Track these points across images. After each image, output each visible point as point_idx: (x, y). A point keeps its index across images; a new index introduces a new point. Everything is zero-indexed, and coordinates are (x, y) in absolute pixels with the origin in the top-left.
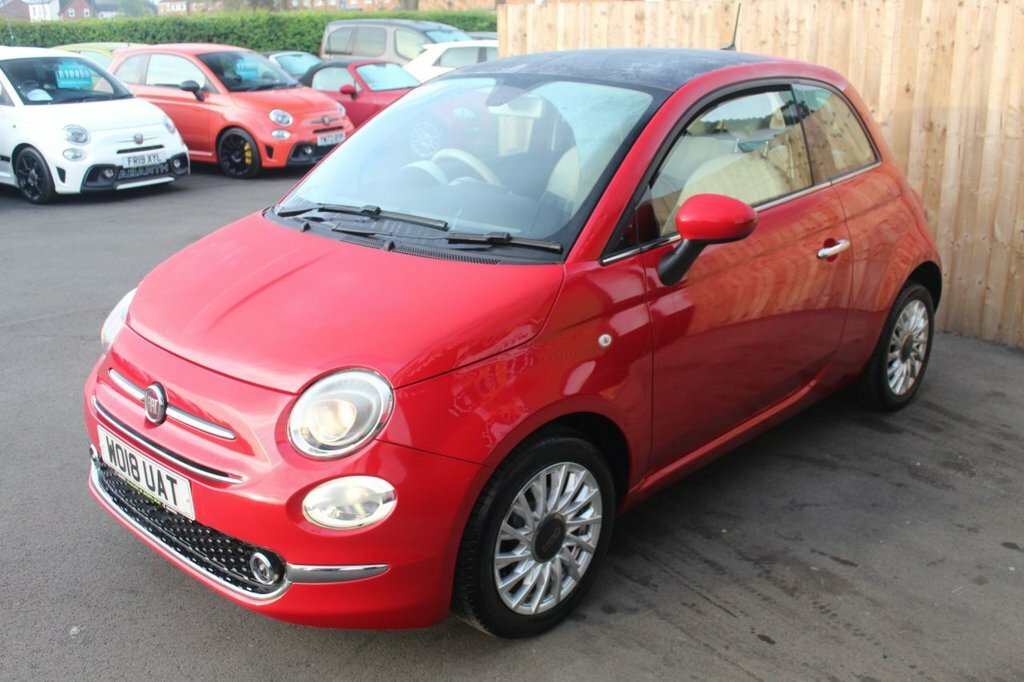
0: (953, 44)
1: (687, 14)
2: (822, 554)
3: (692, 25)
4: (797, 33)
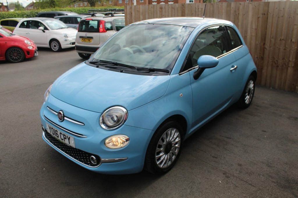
0: (239, 14)
1: (173, 7)
2: (223, 136)
3: (175, 10)
4: (201, 11)
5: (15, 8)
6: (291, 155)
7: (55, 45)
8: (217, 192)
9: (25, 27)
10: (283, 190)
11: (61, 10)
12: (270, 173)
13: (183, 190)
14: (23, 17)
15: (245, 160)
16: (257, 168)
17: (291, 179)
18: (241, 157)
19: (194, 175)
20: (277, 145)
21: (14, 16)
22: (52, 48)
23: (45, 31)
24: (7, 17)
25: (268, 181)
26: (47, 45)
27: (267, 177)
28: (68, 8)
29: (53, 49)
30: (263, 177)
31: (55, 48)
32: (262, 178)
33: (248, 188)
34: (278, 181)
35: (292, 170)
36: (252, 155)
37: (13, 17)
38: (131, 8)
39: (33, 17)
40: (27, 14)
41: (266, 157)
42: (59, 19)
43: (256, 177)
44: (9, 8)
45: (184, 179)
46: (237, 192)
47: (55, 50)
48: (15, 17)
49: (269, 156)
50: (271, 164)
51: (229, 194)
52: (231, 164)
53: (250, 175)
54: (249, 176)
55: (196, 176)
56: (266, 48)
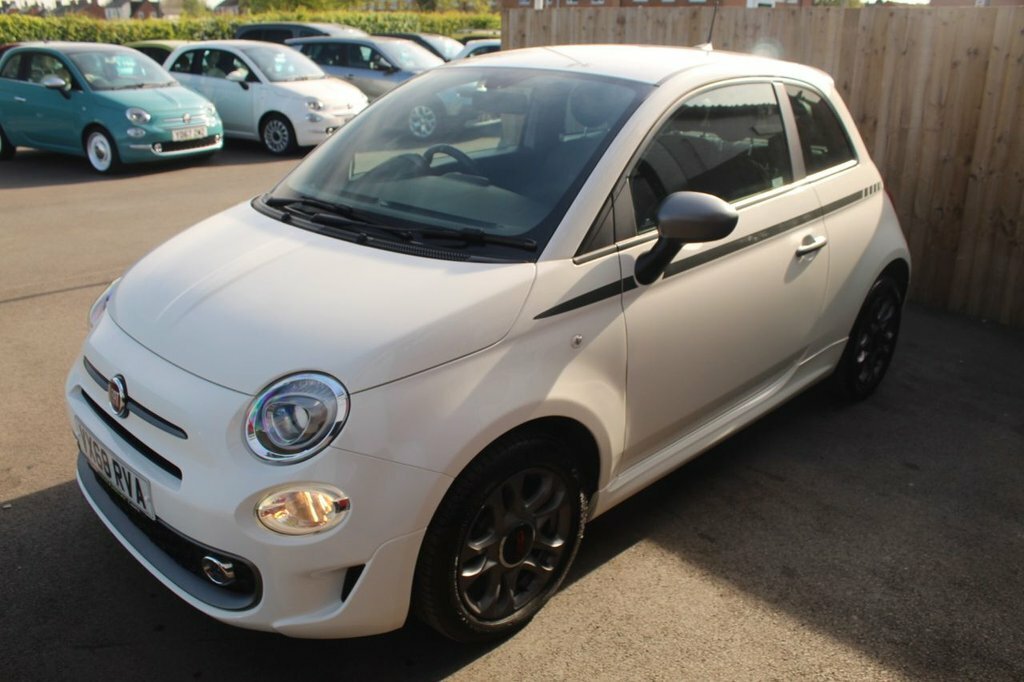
0: (884, 49)
2: (756, 470)
5: (182, 10)
6: (990, 557)
7: (279, 133)
8: (679, 653)
9: (188, 68)
10: (917, 673)
11: (314, 20)
12: (890, 610)
13: (564, 631)
14: (193, 39)
15: (812, 556)
16: (848, 588)
17: (963, 638)
18: (802, 547)
19: (617, 588)
20: (945, 517)
21: (162, 34)
22: (267, 142)
23: (250, 85)
24: (143, 36)
25: (873, 636)
26: (253, 131)
27: (875, 624)
28: (342, 14)
29: (270, 147)
30: (861, 622)
31: (276, 142)
32: (854, 624)
33: (795, 653)
34: (911, 640)
35: (976, 609)
36: (844, 542)
37: (159, 38)
38: (522, 18)
39: (223, 38)
40: (204, 29)
41: (893, 554)
42: (300, 47)
43: (832, 619)
44: (164, 10)
45: (580, 597)
46: (750, 662)
47: (275, 150)
48: (166, 36)
49: (905, 552)
50: (903, 580)
51: (722, 665)
52: (759, 564)
53: (813, 610)
54: (810, 612)
55: (622, 593)
56: (974, 176)
